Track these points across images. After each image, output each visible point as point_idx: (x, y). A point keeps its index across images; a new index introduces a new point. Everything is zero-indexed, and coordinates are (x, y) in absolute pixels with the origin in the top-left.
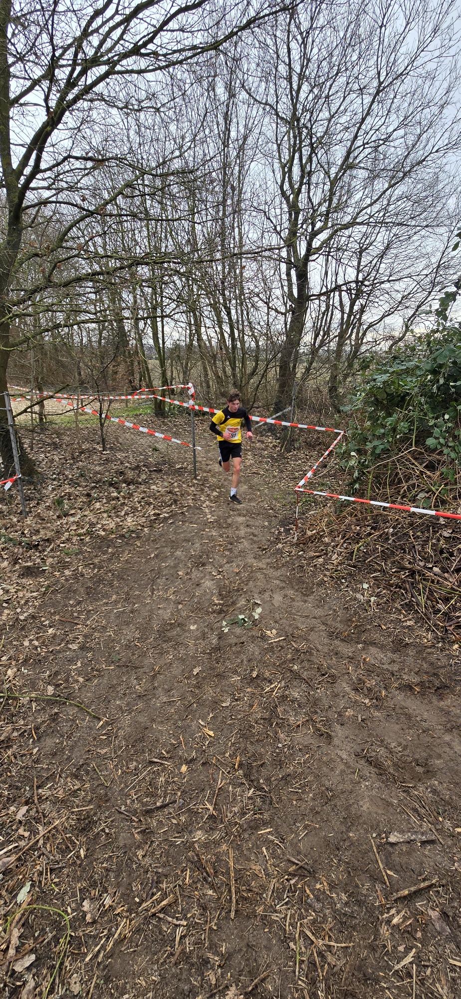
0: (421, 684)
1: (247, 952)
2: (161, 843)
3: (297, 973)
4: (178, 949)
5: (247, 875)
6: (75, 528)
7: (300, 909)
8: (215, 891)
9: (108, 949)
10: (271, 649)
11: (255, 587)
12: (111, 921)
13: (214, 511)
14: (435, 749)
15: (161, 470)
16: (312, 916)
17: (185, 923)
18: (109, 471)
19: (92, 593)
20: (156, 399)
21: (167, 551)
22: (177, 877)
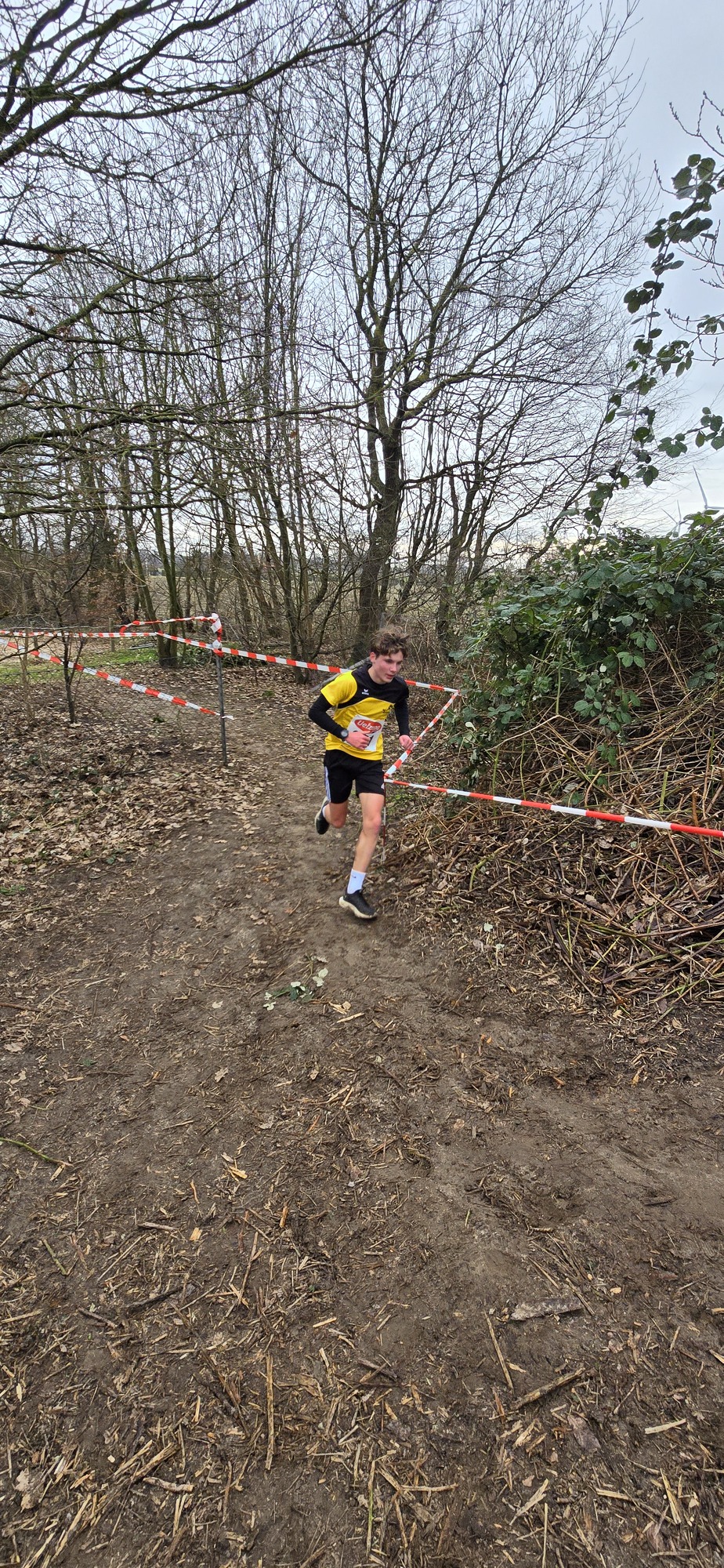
0: (567, 1074)
1: (290, 1520)
2: (154, 1361)
3: (369, 1544)
4: (177, 1530)
5: (293, 1396)
6: (21, 850)
7: (376, 1441)
8: (242, 1428)
9: (59, 1550)
10: (342, 1033)
11: (319, 935)
12: (65, 1501)
13: (255, 817)
14: (584, 1171)
15: (168, 754)
16: (395, 1448)
17: (189, 1487)
18: (80, 756)
19: (47, 958)
20: (161, 638)
21: (178, 884)
22: (180, 1412)
